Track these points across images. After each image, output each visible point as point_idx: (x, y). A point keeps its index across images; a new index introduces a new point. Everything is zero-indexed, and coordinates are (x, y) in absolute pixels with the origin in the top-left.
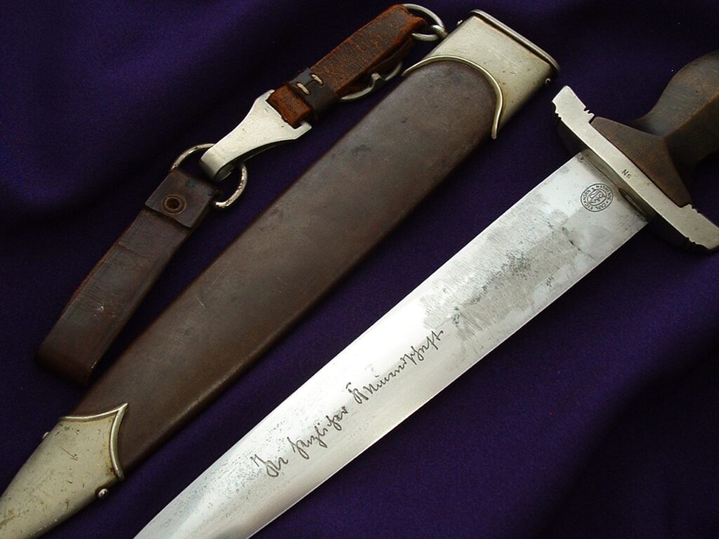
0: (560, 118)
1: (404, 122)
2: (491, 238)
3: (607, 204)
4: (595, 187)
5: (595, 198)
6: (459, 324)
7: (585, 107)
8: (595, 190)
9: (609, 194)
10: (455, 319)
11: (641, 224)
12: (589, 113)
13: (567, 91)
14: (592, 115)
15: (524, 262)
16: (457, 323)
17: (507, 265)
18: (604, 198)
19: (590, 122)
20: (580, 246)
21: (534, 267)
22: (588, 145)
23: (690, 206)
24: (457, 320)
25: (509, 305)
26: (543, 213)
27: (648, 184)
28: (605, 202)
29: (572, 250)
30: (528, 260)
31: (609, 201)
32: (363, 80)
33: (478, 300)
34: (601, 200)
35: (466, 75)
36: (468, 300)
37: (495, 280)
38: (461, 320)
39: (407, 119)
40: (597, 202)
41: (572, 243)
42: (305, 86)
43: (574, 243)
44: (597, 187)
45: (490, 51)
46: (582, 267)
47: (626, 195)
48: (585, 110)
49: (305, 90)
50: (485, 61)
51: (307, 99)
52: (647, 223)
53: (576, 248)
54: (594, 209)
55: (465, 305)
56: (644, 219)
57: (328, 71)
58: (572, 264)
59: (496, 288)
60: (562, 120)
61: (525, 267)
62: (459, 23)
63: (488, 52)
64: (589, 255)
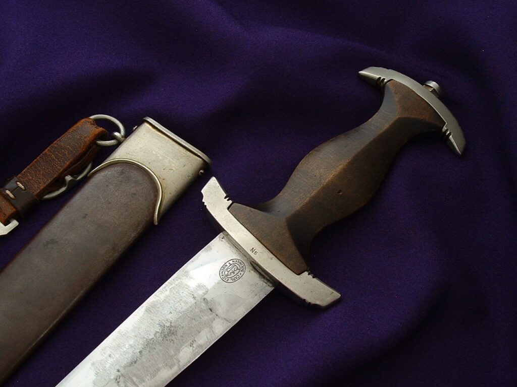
0: (206, 206)
1: (84, 217)
2: (148, 310)
3: (240, 276)
4: (231, 262)
5: (231, 271)
6: (120, 383)
7: (225, 195)
8: (231, 265)
9: (242, 267)
10: (117, 379)
11: (269, 289)
12: (228, 200)
13: (213, 181)
14: (230, 202)
15: (172, 329)
16: (118, 382)
17: (158, 332)
18: (238, 271)
19: (228, 209)
20: (217, 313)
21: (180, 332)
22: (225, 229)
23: (306, 273)
24: (118, 380)
25: (160, 365)
26: (189, 287)
27: (271, 259)
28: (239, 274)
29: (211, 316)
30: (175, 327)
31: (242, 273)
32: (58, 182)
33: (135, 362)
34: (236, 272)
35: (135, 174)
36: (128, 363)
37: (149, 345)
38: (122, 379)
39: (87, 215)
40: (233, 275)
41: (211, 310)
42: (11, 192)
43: (213, 310)
44: (233, 261)
45: (154, 153)
46: (220, 329)
47: (256, 267)
48: (225, 198)
49: (12, 196)
50: (150, 161)
51: (13, 202)
52: (273, 288)
53: (214, 314)
54: (230, 280)
55: (125, 367)
56: (271, 285)
57: (31, 178)
58: (211, 327)
59: (149, 352)
60: (207, 207)
61: (173, 333)
62: (134, 128)
63: (153, 153)
64: (225, 319)
